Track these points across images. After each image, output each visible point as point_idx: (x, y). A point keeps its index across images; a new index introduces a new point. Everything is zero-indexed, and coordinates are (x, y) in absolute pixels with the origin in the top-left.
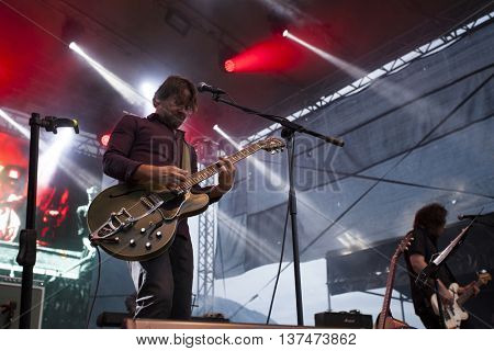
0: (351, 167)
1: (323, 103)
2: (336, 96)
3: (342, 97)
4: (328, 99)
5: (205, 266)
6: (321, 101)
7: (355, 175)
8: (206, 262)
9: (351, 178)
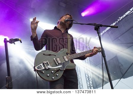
1: (120, 19)
2: (124, 16)
3: (127, 16)
5: (90, 85)
8: (90, 83)
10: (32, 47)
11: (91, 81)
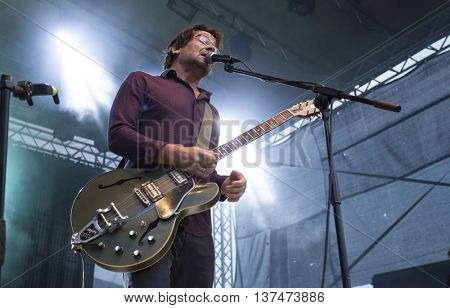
0: (397, 169)
1: (358, 93)
2: (373, 83)
3: (381, 85)
4: (363, 88)
6: (355, 90)
7: (403, 178)
9: (398, 182)
10: (48, 133)
11: (230, 280)
